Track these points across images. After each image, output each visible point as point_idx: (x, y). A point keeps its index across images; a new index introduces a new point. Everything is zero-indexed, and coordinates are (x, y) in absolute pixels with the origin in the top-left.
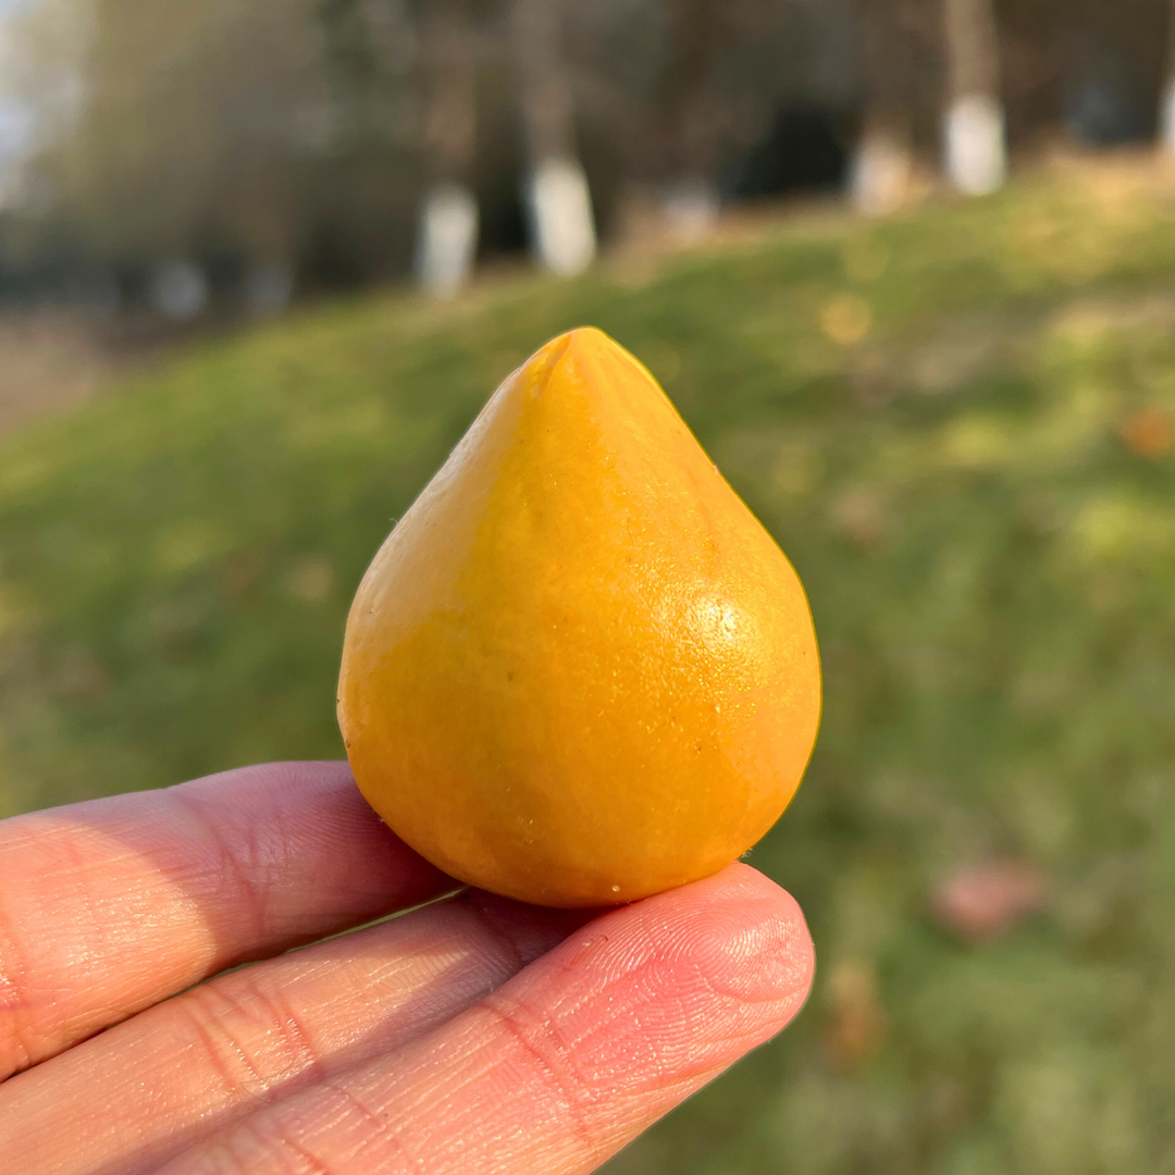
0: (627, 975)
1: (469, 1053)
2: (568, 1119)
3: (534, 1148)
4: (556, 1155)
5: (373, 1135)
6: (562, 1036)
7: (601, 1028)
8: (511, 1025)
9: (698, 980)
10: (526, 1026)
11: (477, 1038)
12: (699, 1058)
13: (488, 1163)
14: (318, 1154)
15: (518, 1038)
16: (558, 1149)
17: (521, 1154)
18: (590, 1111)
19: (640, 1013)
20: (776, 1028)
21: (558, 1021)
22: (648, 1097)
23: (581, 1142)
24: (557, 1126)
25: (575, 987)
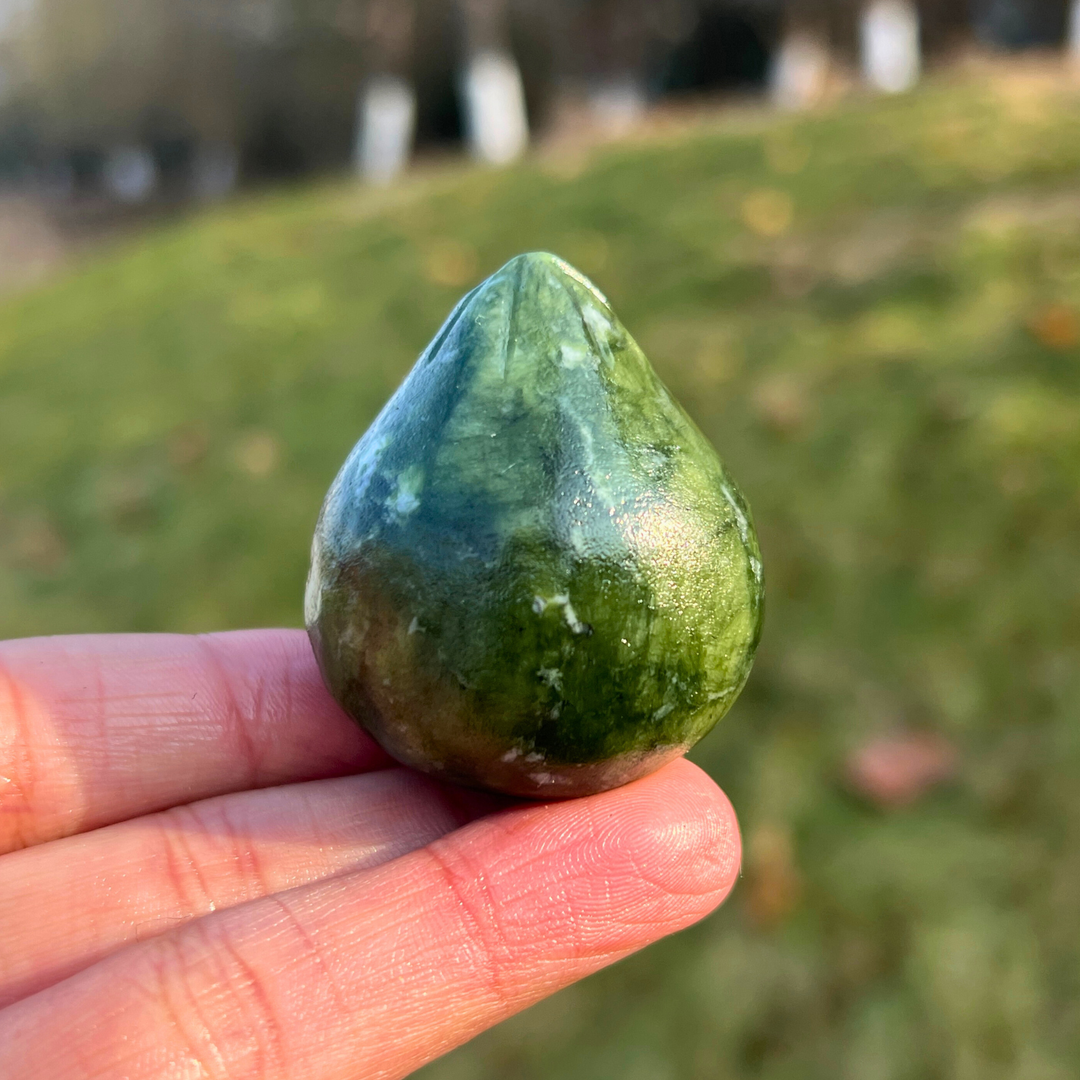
0: (563, 847)
1: (405, 895)
2: (485, 970)
3: (448, 992)
4: (467, 1002)
5: (304, 955)
6: (493, 894)
7: (530, 893)
8: (449, 876)
9: (627, 864)
10: (462, 879)
11: (416, 882)
12: (616, 936)
13: (404, 999)
14: (252, 964)
15: (453, 888)
16: (471, 998)
17: (435, 996)
18: (506, 968)
19: (569, 886)
20: (692, 919)
21: (492, 879)
22: (563, 964)
23: (493, 995)
24: (473, 976)
25: (513, 851)
